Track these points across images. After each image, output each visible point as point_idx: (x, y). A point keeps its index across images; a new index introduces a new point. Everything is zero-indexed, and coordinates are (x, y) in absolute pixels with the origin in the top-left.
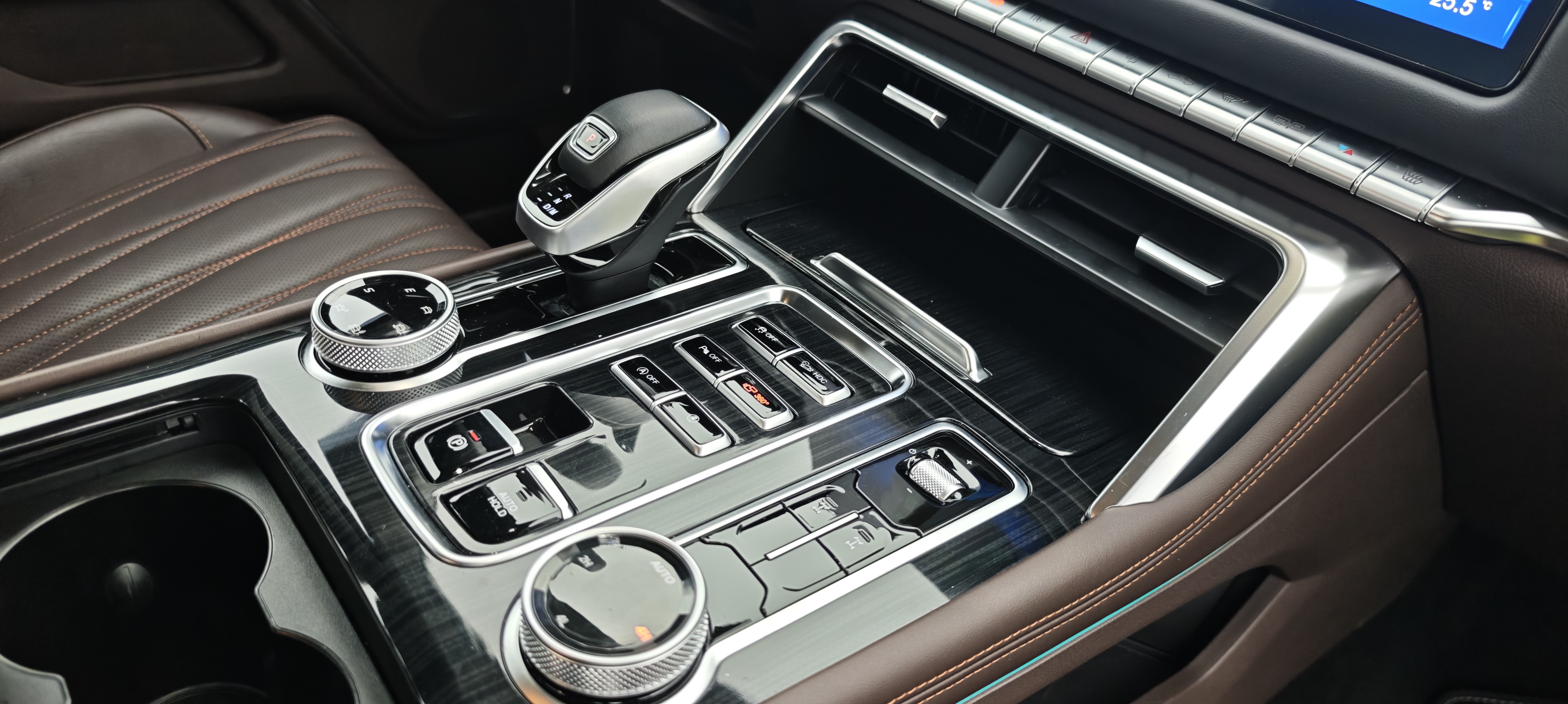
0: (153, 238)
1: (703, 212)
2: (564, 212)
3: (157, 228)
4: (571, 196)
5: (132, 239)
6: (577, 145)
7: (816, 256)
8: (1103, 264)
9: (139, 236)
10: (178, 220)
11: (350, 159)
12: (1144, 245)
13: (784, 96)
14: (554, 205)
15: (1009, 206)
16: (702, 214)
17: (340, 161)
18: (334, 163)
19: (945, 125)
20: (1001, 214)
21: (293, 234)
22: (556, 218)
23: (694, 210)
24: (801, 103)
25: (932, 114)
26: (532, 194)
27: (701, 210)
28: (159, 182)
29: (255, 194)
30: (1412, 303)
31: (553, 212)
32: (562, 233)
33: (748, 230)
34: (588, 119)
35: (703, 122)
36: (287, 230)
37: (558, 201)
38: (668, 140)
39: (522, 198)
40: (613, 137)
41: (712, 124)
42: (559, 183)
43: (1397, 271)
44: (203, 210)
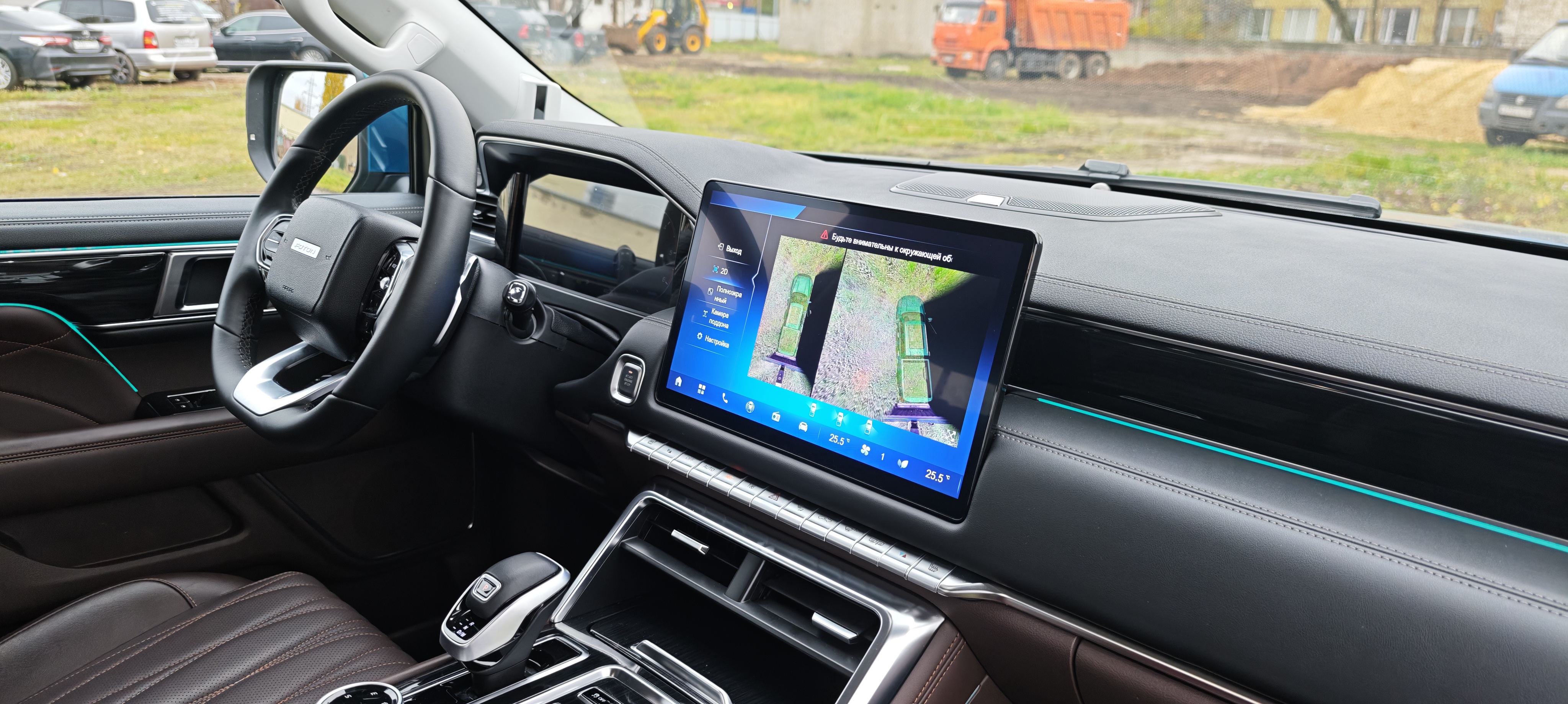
0: (157, 681)
1: (562, 621)
2: (470, 634)
3: (160, 673)
4: (474, 623)
5: (140, 683)
6: (477, 592)
7: (633, 643)
8: (796, 631)
9: (145, 681)
10: (176, 665)
11: (307, 604)
12: (817, 618)
13: (612, 539)
14: (463, 631)
15: (745, 600)
16: (561, 623)
17: (299, 607)
18: (295, 609)
19: (708, 552)
20: (741, 608)
21: (266, 666)
22: (465, 638)
23: (556, 621)
24: (623, 544)
25: (700, 547)
26: (449, 625)
27: (561, 620)
28: (158, 637)
29: (235, 639)
30: (957, 636)
31: (463, 635)
32: (469, 647)
33: (591, 630)
34: (484, 576)
35: (554, 570)
36: (262, 664)
37: (466, 628)
38: (532, 584)
39: (444, 629)
40: (499, 586)
41: (559, 570)
42: (467, 616)
43: (942, 620)
44: (195, 656)
